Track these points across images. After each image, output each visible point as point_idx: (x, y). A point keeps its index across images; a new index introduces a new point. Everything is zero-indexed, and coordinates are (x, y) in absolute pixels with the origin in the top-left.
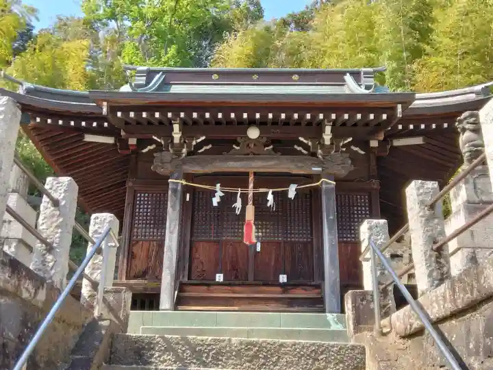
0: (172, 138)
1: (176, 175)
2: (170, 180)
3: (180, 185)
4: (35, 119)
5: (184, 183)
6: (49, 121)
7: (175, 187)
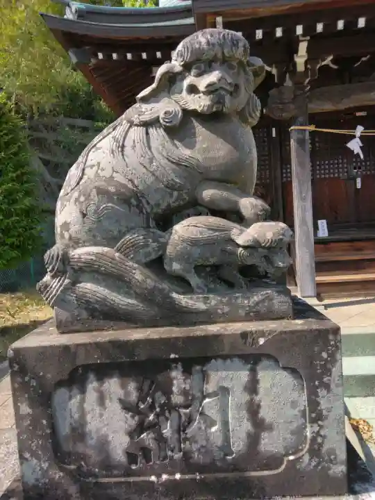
0: (295, 64)
1: (300, 119)
2: (292, 128)
3: (307, 133)
4: (97, 56)
5: (312, 128)
6: (115, 56)
7: (301, 136)
